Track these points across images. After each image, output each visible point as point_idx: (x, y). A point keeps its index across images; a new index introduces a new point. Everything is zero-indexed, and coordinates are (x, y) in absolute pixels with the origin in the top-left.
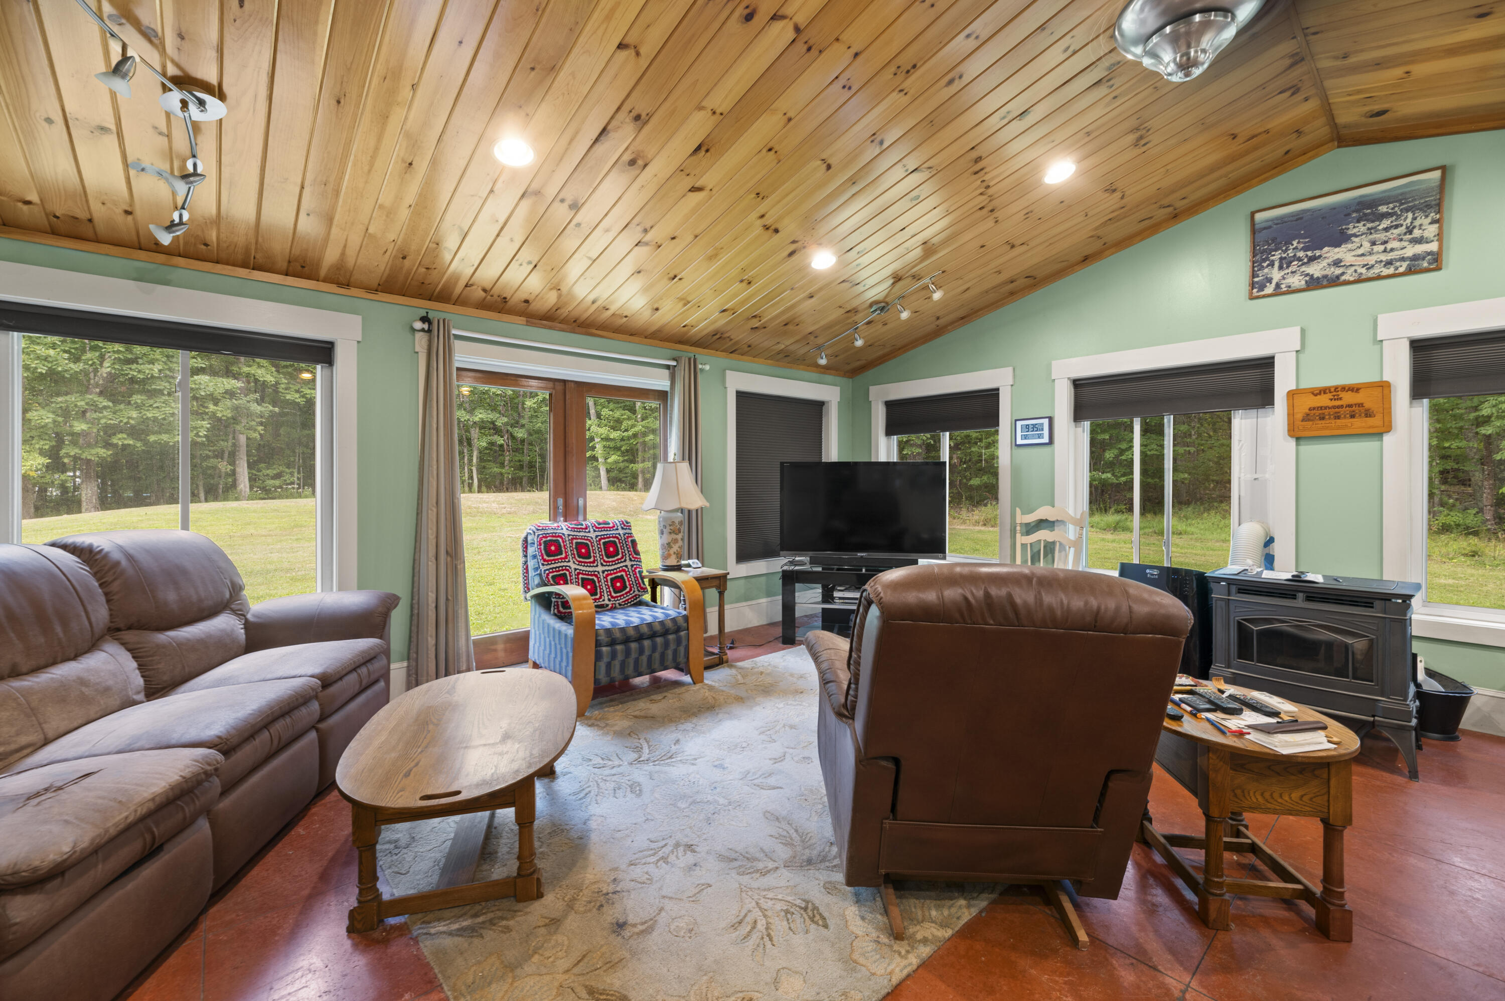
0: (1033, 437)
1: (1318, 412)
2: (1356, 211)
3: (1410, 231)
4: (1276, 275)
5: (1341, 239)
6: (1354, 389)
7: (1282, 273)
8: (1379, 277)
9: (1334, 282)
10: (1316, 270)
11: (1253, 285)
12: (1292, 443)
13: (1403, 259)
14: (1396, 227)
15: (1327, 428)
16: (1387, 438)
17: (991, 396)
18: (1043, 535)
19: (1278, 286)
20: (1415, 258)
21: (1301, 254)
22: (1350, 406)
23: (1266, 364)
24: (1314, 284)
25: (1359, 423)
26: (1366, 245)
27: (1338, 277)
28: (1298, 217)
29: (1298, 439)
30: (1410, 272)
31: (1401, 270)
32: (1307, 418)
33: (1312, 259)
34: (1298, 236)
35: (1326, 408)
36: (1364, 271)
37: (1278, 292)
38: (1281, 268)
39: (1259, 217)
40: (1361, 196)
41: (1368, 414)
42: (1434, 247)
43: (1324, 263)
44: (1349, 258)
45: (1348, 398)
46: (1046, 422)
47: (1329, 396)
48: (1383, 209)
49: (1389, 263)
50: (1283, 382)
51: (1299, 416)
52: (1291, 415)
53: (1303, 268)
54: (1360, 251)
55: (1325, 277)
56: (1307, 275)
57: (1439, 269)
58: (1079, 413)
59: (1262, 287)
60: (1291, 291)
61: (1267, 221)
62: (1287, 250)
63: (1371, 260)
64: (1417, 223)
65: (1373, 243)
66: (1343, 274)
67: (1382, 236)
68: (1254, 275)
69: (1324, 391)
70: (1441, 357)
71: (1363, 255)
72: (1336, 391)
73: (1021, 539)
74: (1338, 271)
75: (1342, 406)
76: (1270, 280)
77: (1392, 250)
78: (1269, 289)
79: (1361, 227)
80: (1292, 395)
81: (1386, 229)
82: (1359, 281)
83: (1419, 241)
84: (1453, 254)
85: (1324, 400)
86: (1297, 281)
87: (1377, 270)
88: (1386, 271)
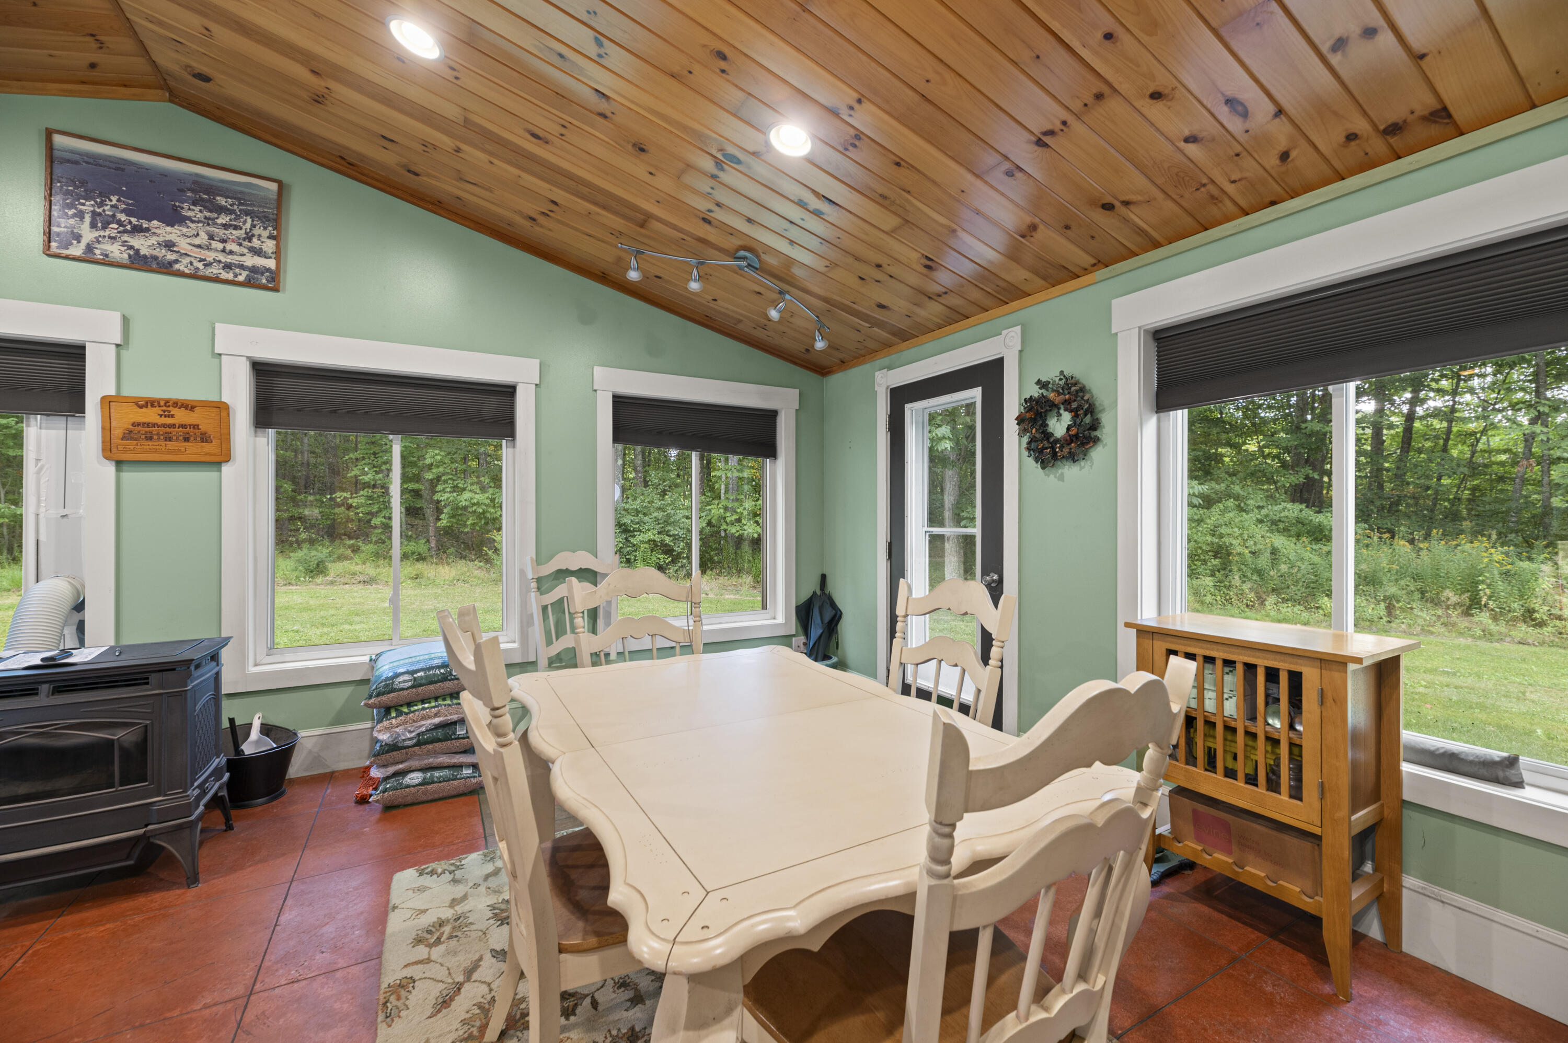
1: (143, 430)
2: (193, 191)
3: (249, 238)
4: (87, 233)
5: (174, 218)
6: (189, 406)
7: (96, 234)
8: (216, 280)
9: (166, 268)
10: (143, 244)
11: (49, 236)
12: (111, 468)
13: (242, 267)
14: (236, 228)
15: (156, 451)
16: (225, 468)
19: (89, 248)
20: (254, 270)
21: (123, 217)
22: (183, 426)
23: (75, 353)
24: (139, 262)
25: (193, 449)
26: (203, 238)
27: (171, 263)
28: (120, 166)
29: (119, 464)
30: (249, 283)
31: (241, 278)
32: (128, 435)
33: (137, 230)
34: (120, 193)
35: (154, 425)
36: (200, 266)
37: (88, 257)
38: (93, 226)
39: (58, 139)
40: (197, 175)
41: (205, 438)
42: (271, 264)
43: (153, 240)
44: (183, 245)
45: (181, 416)
47: (158, 410)
48: (221, 201)
49: (228, 267)
50: (97, 383)
51: (117, 432)
52: (107, 429)
53: (125, 237)
54: (197, 241)
55: (155, 258)
56: (131, 247)
57: (276, 289)
59: (64, 244)
60: (107, 262)
61: (72, 152)
62: (101, 204)
63: (210, 256)
64: (256, 231)
65: (211, 237)
66: (176, 261)
67: (221, 232)
68: (51, 222)
69: (151, 403)
70: (284, 387)
71: (199, 246)
72: (168, 405)
74: (171, 257)
75: (174, 426)
76: (78, 238)
77: (231, 252)
78: (76, 250)
79: (196, 212)
80: (107, 402)
81: (226, 227)
82: (194, 276)
83: (258, 252)
84: (290, 279)
85: (151, 415)
86: (116, 251)
87: (214, 270)
88: (225, 275)
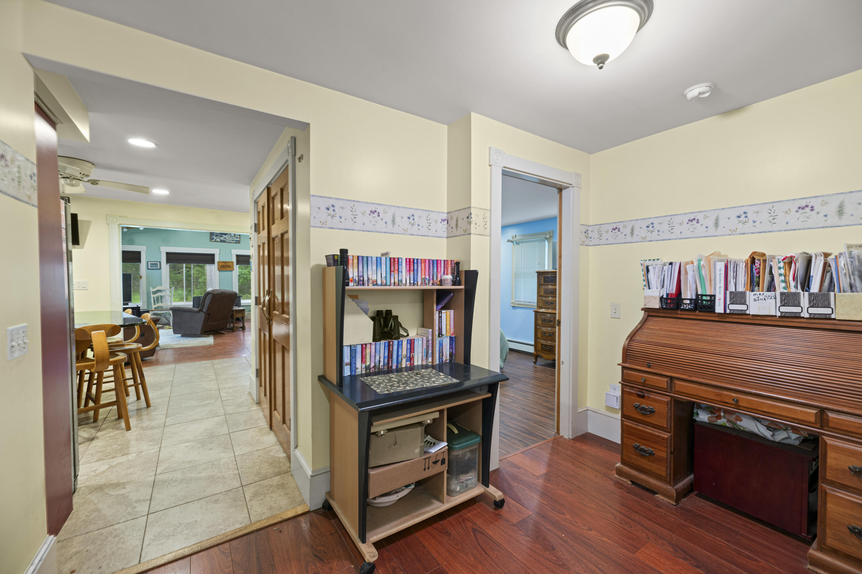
0: (154, 267)
4: (215, 238)
5: (226, 234)
6: (228, 262)
8: (231, 243)
9: (225, 242)
11: (211, 239)
12: (218, 272)
13: (235, 240)
15: (224, 269)
16: (233, 272)
17: (139, 253)
18: (159, 294)
20: (237, 241)
21: (219, 235)
23: (213, 255)
24: (221, 241)
25: (229, 268)
26: (229, 237)
30: (236, 243)
32: (221, 267)
33: (221, 236)
36: (229, 241)
37: (215, 241)
38: (216, 236)
41: (230, 267)
42: (239, 239)
43: (223, 238)
44: (227, 238)
45: (228, 264)
46: (159, 263)
49: (233, 240)
50: (217, 259)
52: (218, 266)
53: (220, 238)
55: (223, 240)
57: (239, 243)
58: (168, 261)
59: (212, 240)
62: (217, 233)
63: (230, 239)
67: (232, 235)
68: (211, 237)
69: (223, 262)
70: (240, 258)
72: (225, 262)
73: (152, 296)
74: (225, 240)
75: (226, 265)
78: (214, 240)
79: (229, 233)
80: (218, 262)
82: (228, 243)
83: (237, 238)
84: (241, 242)
85: (224, 264)
86: (219, 240)
87: (231, 241)
88: (233, 242)
